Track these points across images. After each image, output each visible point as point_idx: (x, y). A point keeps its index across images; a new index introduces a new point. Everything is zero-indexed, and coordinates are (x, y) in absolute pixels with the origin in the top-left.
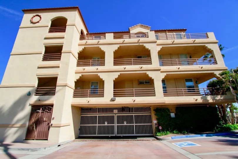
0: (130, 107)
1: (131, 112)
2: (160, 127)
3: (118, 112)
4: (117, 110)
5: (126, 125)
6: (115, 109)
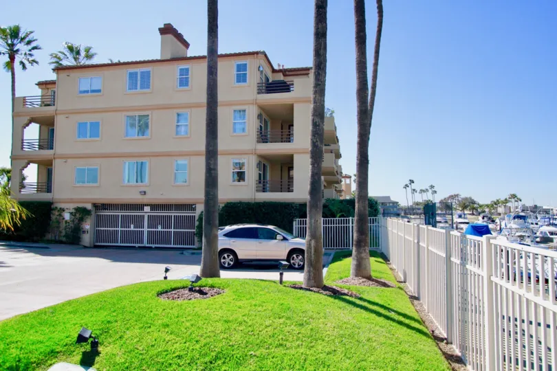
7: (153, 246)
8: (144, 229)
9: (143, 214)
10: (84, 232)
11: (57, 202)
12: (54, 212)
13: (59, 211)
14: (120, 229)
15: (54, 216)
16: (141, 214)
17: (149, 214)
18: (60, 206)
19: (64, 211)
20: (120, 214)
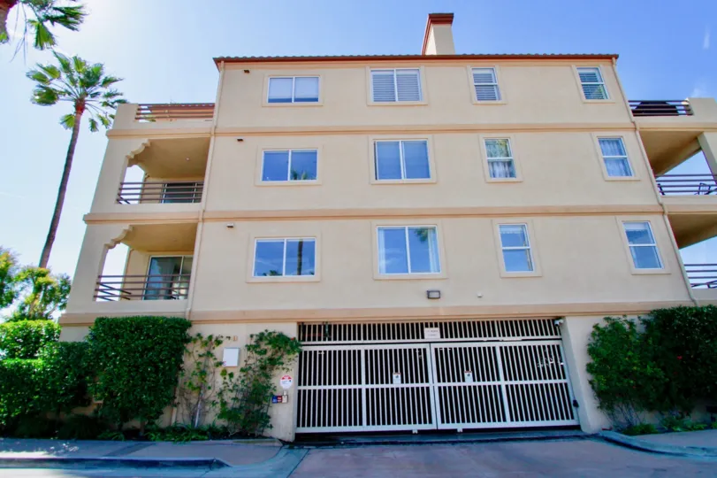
7: (460, 427)
8: (430, 384)
9: (422, 346)
10: (278, 399)
11: (200, 322)
12: (190, 347)
13: (205, 344)
14: (364, 386)
15: (191, 359)
16: (417, 346)
17: (438, 346)
18: (207, 330)
19: (219, 342)
20: (362, 348)
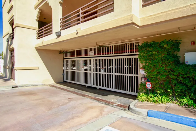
0: (109, 46)
1: (110, 54)
2: (148, 83)
3: (94, 55)
4: (93, 52)
5: (104, 73)
6: (91, 50)
